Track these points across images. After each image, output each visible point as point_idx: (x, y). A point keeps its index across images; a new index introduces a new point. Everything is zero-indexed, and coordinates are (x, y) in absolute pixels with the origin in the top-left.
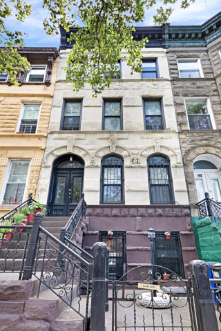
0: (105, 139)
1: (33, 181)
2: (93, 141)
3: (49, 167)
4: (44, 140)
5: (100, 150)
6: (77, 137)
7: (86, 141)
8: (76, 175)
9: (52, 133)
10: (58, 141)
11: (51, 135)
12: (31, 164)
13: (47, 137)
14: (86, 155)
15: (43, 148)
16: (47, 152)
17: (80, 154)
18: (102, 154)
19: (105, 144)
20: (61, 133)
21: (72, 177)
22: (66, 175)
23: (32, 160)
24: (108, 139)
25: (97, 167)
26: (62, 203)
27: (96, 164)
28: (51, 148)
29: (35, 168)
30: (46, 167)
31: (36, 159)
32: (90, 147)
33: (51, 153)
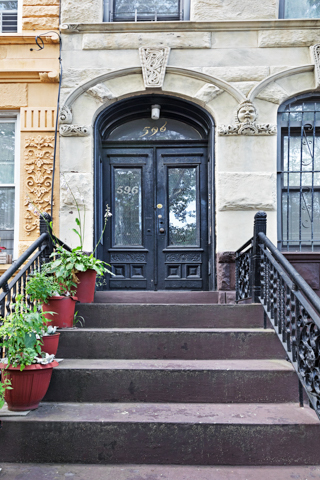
0: (293, 45)
1: (38, 178)
2: (244, 53)
3: (85, 134)
4: (50, 52)
5: (276, 79)
6: (177, 43)
7: (216, 55)
8: (176, 161)
9: (76, 30)
10: (103, 55)
11: (75, 39)
12: (19, 125)
13: (59, 43)
14: (218, 94)
15: (53, 74)
16: (70, 87)
17: (197, 93)
18: (282, 92)
19: (295, 59)
20: (110, 30)
21: (161, 167)
22: (140, 161)
23: (21, 116)
24: (306, 45)
25: (264, 132)
26: (138, 247)
27: (261, 124)
28: (82, 74)
29: (38, 139)
30: (74, 134)
31: (37, 108)
32: (235, 71)
33: (85, 90)
